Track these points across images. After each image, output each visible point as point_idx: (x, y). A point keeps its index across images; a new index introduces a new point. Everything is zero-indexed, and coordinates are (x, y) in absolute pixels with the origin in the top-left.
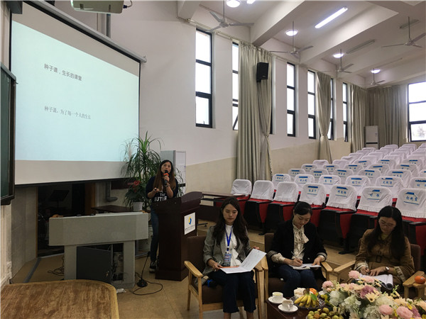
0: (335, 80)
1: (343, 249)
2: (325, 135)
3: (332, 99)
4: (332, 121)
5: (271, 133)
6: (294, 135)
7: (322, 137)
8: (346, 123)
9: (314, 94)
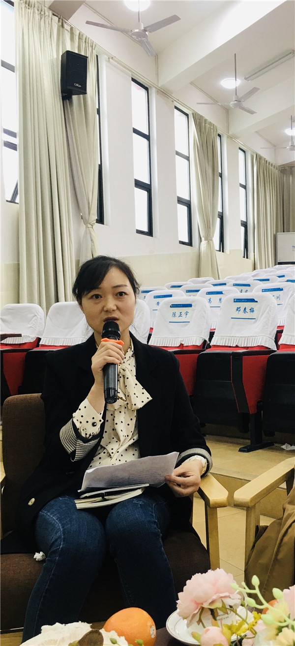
0: (224, 139)
1: (248, 442)
2: (209, 238)
3: (221, 175)
4: (221, 217)
5: (101, 220)
6: (150, 233)
7: (204, 243)
8: (245, 225)
9: (188, 158)
